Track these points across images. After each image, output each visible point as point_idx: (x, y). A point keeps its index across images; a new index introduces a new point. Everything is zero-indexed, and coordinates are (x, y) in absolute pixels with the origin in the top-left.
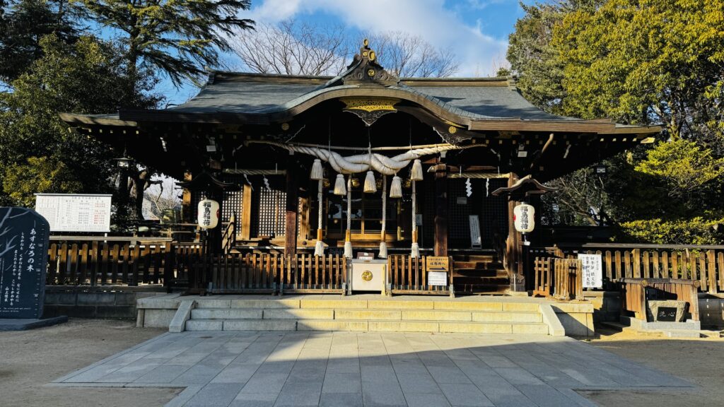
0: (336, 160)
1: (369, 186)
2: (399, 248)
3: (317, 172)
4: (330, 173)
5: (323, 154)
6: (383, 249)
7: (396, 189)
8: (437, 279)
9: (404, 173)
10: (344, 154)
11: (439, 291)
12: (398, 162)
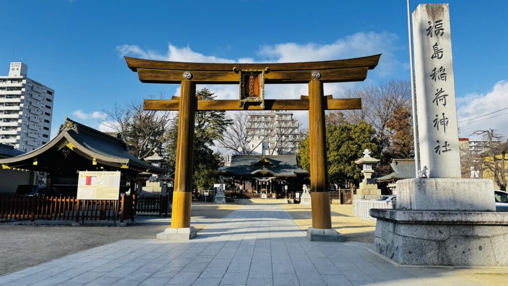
0: (259, 180)
1: (264, 183)
2: (269, 192)
3: (256, 181)
4: (258, 181)
5: (258, 179)
6: (266, 192)
7: (268, 184)
8: (274, 197)
9: (269, 181)
10: (260, 179)
11: (274, 198)
12: (268, 180)
